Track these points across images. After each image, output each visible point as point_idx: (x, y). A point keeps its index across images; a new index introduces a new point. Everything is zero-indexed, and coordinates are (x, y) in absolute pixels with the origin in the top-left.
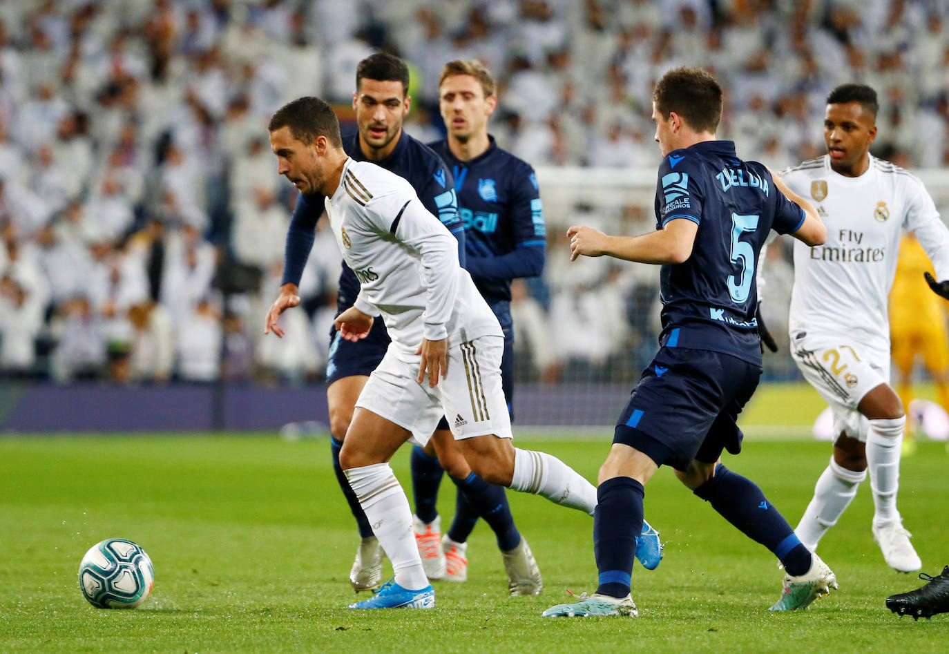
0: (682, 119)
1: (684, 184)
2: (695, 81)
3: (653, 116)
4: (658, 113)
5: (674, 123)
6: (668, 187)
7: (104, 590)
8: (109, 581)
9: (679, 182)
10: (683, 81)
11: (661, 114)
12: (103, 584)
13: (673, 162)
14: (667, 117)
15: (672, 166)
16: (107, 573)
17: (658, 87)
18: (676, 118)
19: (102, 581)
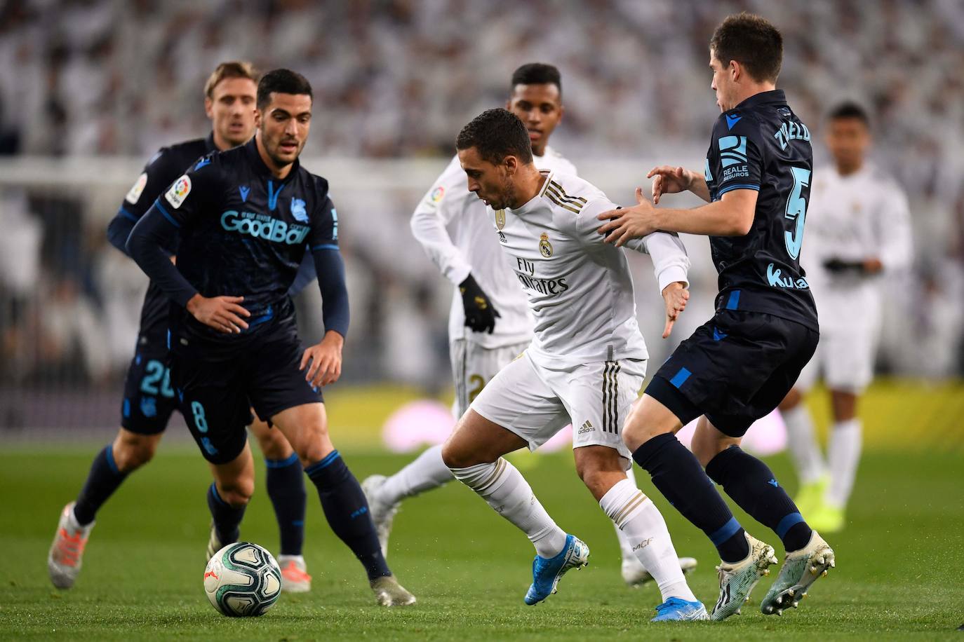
0: (742, 67)
1: (742, 150)
2: (757, 28)
3: (711, 63)
4: (716, 61)
5: (734, 72)
6: (725, 151)
7: (256, 602)
8: (259, 592)
9: (738, 146)
10: (744, 27)
11: (720, 62)
12: (254, 598)
13: (731, 123)
14: (726, 66)
15: (730, 127)
16: (253, 587)
17: (717, 34)
18: (735, 66)
19: (252, 596)
